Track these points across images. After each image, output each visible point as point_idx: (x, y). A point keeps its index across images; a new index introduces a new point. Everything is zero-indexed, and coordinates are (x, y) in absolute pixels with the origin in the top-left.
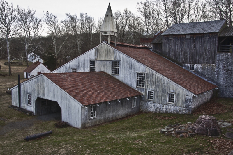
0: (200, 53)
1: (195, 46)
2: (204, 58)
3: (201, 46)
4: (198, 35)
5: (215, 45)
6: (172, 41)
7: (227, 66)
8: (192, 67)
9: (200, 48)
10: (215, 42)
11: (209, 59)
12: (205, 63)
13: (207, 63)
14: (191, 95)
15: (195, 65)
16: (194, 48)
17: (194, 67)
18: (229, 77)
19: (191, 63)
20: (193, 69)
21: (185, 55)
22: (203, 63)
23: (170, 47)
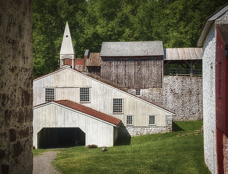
0: (146, 77)
1: (140, 70)
2: (151, 82)
3: (147, 70)
4: (142, 58)
5: (161, 69)
6: (113, 64)
7: (174, 89)
8: (138, 92)
9: (146, 72)
10: (161, 65)
11: (156, 82)
12: (152, 87)
13: (154, 87)
14: (170, 115)
15: (141, 91)
16: (139, 72)
17: (140, 92)
18: (176, 100)
19: (137, 87)
20: (140, 94)
21: (129, 80)
22: (150, 88)
23: (111, 71)
